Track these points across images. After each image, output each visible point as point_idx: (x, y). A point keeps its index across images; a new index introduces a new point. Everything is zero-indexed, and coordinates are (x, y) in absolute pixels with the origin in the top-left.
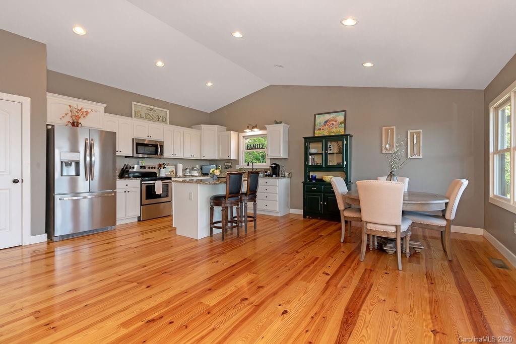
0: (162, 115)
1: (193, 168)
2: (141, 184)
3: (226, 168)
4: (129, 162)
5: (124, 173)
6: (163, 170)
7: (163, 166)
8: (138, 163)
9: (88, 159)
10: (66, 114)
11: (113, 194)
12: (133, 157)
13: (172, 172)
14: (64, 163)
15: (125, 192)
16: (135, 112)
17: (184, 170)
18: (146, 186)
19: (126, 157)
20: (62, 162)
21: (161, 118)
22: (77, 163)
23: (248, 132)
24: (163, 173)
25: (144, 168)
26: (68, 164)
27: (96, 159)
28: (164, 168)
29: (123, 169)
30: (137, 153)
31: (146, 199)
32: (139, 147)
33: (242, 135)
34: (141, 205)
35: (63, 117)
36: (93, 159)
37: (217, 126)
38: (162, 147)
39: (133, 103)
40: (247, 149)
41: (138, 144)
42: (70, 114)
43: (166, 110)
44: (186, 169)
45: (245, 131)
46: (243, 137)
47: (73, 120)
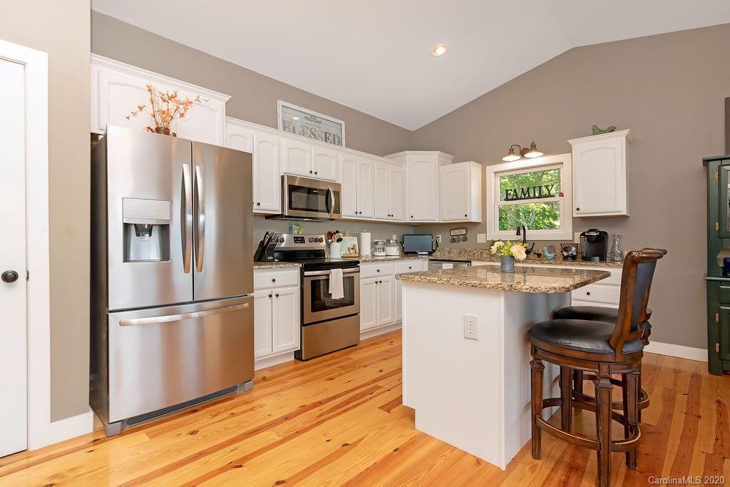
0: (333, 131)
1: (388, 241)
2: (302, 276)
3: (453, 241)
4: (274, 228)
5: (265, 253)
6: (336, 246)
7: (336, 237)
8: (290, 231)
9: (189, 218)
10: (141, 108)
11: (246, 305)
12: (281, 216)
13: (353, 249)
14: (133, 228)
15: (270, 296)
16: (284, 122)
17: (374, 244)
18: (312, 281)
19: (269, 217)
20: (126, 226)
21: (331, 138)
22: (164, 229)
23: (513, 162)
24: (337, 252)
25: (302, 240)
26: (142, 230)
27: (209, 219)
28: (339, 240)
29: (262, 243)
30: (290, 207)
31: (312, 312)
32: (294, 194)
33: (491, 169)
34: (303, 324)
35: (134, 114)
36: (201, 218)
37: (438, 152)
38: (337, 194)
39: (280, 103)
40: (507, 199)
41: (293, 189)
42: (149, 109)
43: (340, 122)
44: (377, 243)
45: (504, 159)
46: (496, 173)
47: (157, 123)
